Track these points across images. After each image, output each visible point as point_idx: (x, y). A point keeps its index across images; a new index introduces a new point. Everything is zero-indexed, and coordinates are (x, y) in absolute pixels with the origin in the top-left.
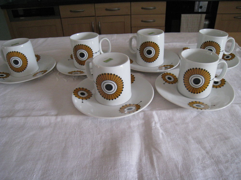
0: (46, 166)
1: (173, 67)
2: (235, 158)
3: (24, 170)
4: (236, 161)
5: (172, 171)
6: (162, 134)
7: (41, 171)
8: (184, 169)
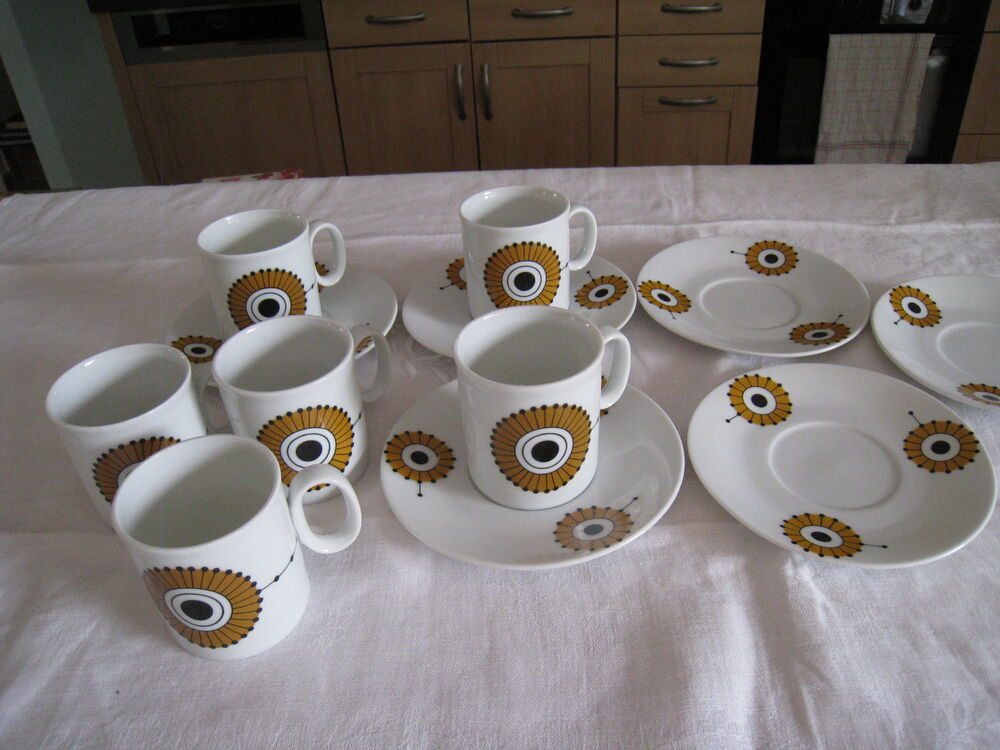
0: (439, 717)
1: (849, 333)
3: (366, 726)
6: (826, 609)
7: (425, 734)
8: (913, 745)
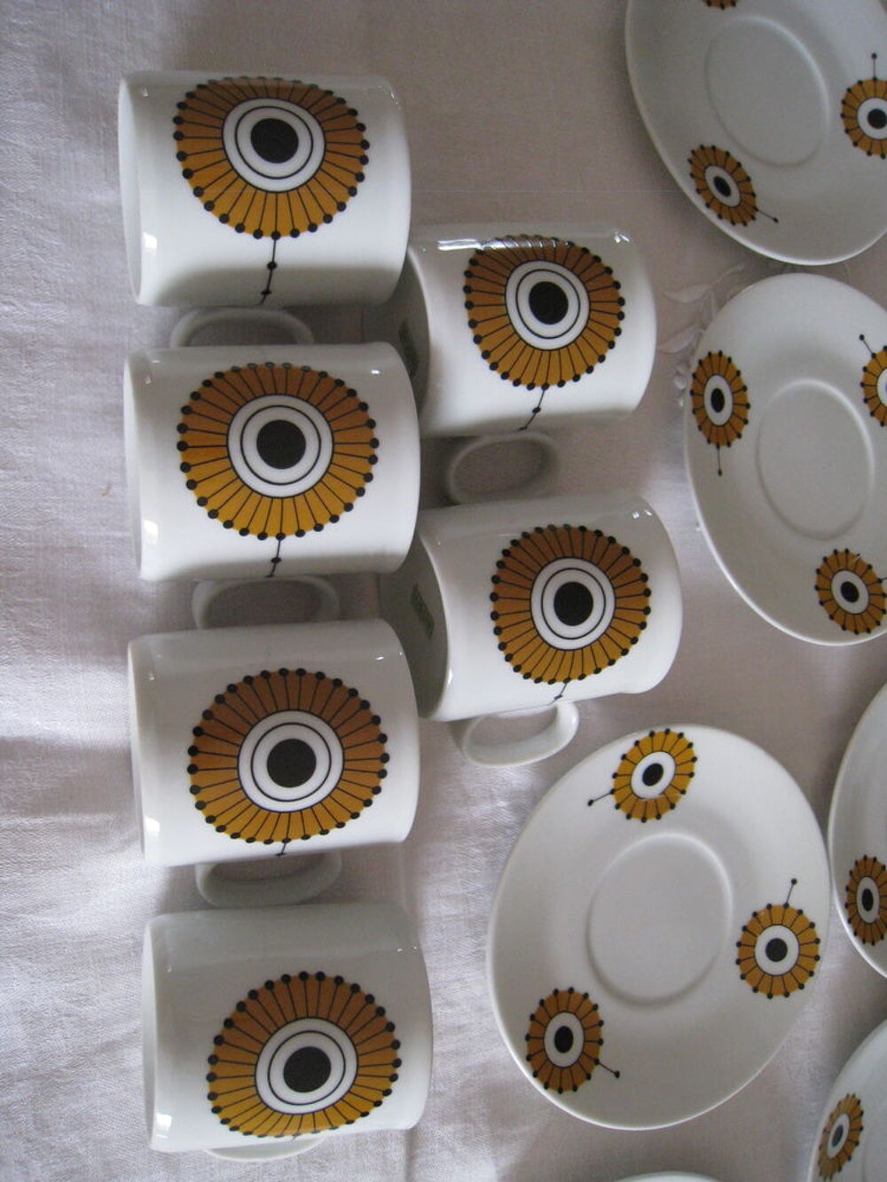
0: (58, 346)
2: (54, 1166)
4: (37, 1165)
5: (24, 886)
8: (30, 935)
